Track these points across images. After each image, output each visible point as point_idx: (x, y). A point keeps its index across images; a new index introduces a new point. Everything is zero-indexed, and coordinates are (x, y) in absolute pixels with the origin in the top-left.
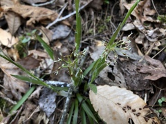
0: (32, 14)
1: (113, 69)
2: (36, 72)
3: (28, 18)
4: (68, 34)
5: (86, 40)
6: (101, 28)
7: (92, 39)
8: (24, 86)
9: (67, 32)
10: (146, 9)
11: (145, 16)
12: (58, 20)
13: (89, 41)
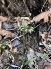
0: (6, 35)
1: (34, 63)
2: (7, 59)
3: (5, 36)
4: (19, 44)
5: (26, 47)
6: (32, 42)
7: (28, 47)
8: (3, 65)
9: (19, 43)
10: (49, 35)
11: (48, 38)
12: (16, 38)
13: (27, 48)
